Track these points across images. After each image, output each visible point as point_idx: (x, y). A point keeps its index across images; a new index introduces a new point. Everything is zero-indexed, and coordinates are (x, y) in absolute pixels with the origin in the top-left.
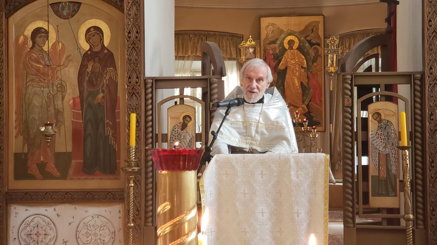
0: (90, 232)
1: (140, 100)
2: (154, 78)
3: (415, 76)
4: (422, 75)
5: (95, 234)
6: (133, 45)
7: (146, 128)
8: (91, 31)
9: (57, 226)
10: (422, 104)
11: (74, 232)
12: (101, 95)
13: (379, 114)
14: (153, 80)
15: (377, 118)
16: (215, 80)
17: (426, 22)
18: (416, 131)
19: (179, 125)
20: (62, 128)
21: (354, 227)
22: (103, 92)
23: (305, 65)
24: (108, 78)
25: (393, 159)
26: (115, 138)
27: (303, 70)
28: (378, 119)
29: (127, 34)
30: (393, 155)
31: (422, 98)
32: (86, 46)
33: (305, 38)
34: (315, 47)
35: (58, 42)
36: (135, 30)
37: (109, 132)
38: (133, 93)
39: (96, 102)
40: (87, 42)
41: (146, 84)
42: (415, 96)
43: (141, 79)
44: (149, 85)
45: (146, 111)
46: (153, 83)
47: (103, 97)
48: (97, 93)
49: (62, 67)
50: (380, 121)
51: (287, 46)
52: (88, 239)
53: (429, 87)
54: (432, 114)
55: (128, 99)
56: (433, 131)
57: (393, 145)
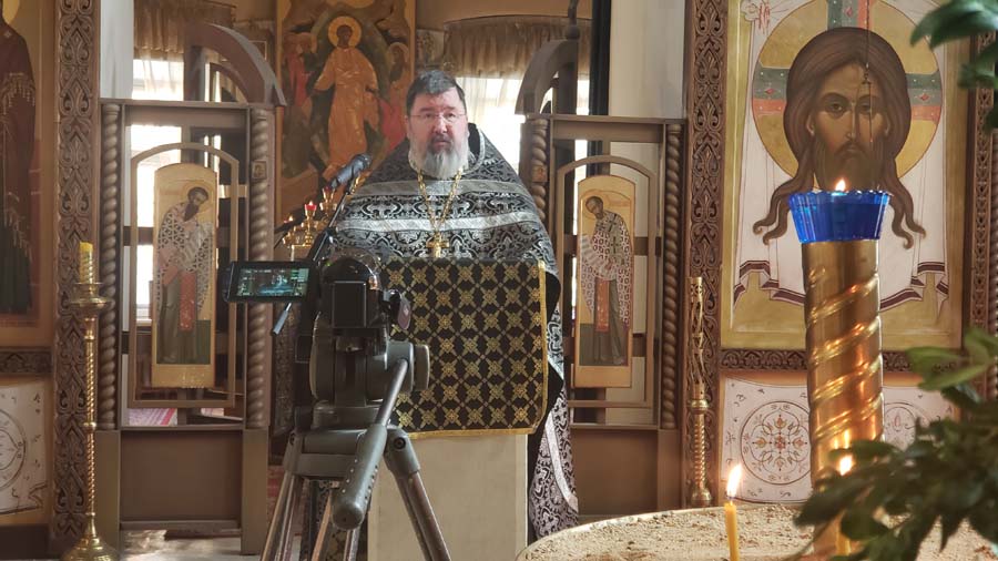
1: (91, 149)
2: (124, 100)
3: (670, 127)
4: (683, 126)
6: (76, 25)
7: (104, 212)
13: (598, 200)
14: (120, 106)
15: (594, 208)
16: (262, 112)
17: (695, 19)
18: (666, 236)
19: (179, 207)
23: (374, 86)
24: (11, 94)
25: (622, 292)
26: (28, 232)
27: (370, 95)
28: (597, 210)
30: (624, 284)
31: (682, 172)
33: (375, 24)
34: (397, 47)
37: (13, 218)
38: (74, 131)
41: (104, 113)
42: (667, 167)
43: (93, 103)
45: (104, 175)
46: (120, 113)
50: (600, 215)
51: (334, 39)
53: (694, 152)
54: (698, 205)
55: (63, 146)
56: (700, 239)
57: (623, 263)
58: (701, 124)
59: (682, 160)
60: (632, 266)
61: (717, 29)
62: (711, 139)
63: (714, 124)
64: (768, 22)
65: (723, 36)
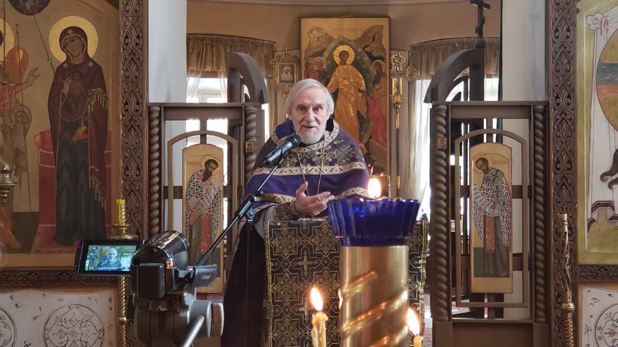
0: (65, 330)
1: (142, 136)
2: (163, 104)
3: (536, 108)
4: (545, 106)
5: (73, 333)
6: (132, 56)
7: (151, 177)
8: (68, 34)
9: (15, 321)
10: (546, 147)
11: (41, 330)
12: (83, 128)
13: (485, 161)
14: (161, 107)
15: (482, 166)
16: (252, 108)
17: (552, 31)
18: (536, 184)
19: (199, 173)
20: (24, 175)
21: (450, 320)
22: (86, 124)
23: (363, 88)
24: (93, 103)
25: (504, 225)
26: (104, 192)
27: (360, 95)
28: (484, 167)
29: (122, 39)
30: (505, 219)
31: (546, 138)
32: (60, 56)
33: (364, 49)
34: (377, 63)
35: (17, 48)
36: (134, 34)
37: (95, 183)
38: (131, 125)
39: (75, 139)
40: (62, 49)
41: (150, 113)
42: (535, 135)
43: (143, 107)
44: (156, 115)
45: (151, 153)
46: (160, 112)
47: (86, 131)
48: (78, 126)
49: (24, 86)
50: (486, 171)
51: (337, 60)
52: (63, 340)
53: (554, 124)
54: (558, 162)
55: (124, 135)
56: (560, 186)
57: (504, 204)
58: (558, 104)
59: (546, 130)
60: (511, 206)
61: (568, 37)
62: (566, 114)
63: (568, 104)
64: (608, 30)
65: (573, 42)
